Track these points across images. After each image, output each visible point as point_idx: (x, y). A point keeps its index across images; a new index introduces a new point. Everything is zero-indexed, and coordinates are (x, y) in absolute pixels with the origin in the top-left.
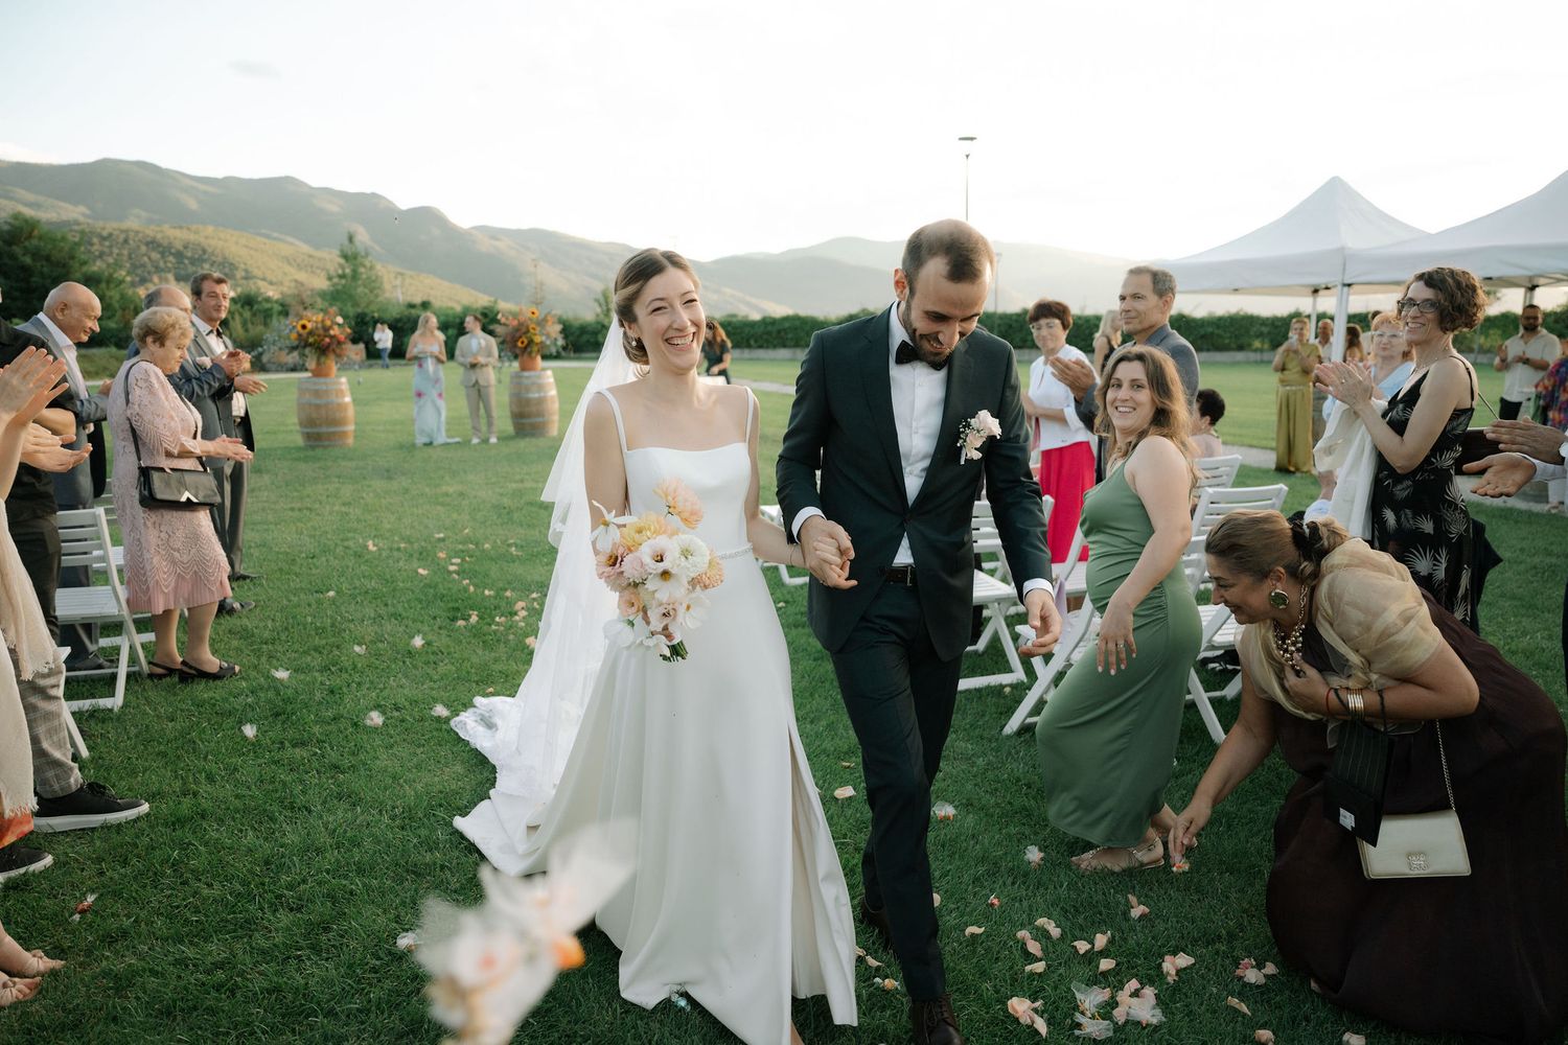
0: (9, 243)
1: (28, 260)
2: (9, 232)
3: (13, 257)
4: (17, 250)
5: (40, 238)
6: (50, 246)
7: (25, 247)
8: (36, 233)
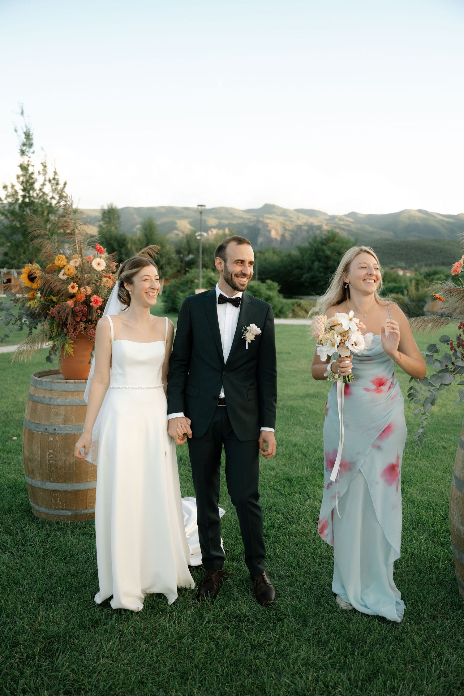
0: (323, 244)
1: (328, 253)
2: (326, 239)
3: (323, 251)
4: (324, 247)
5: (337, 242)
6: (340, 245)
7: (329, 247)
8: (336, 239)
